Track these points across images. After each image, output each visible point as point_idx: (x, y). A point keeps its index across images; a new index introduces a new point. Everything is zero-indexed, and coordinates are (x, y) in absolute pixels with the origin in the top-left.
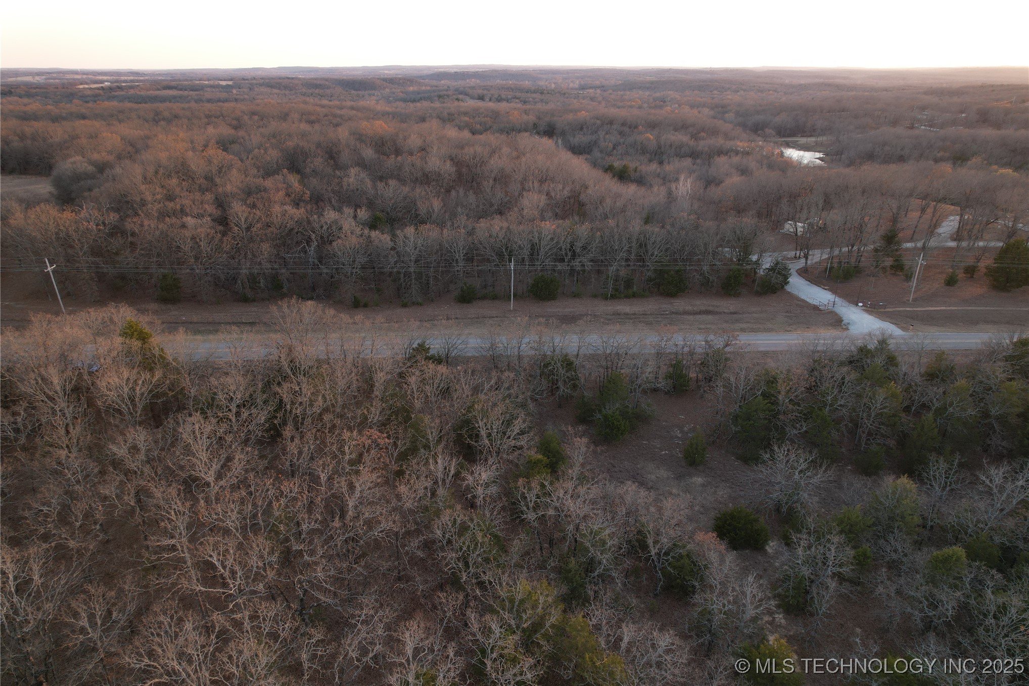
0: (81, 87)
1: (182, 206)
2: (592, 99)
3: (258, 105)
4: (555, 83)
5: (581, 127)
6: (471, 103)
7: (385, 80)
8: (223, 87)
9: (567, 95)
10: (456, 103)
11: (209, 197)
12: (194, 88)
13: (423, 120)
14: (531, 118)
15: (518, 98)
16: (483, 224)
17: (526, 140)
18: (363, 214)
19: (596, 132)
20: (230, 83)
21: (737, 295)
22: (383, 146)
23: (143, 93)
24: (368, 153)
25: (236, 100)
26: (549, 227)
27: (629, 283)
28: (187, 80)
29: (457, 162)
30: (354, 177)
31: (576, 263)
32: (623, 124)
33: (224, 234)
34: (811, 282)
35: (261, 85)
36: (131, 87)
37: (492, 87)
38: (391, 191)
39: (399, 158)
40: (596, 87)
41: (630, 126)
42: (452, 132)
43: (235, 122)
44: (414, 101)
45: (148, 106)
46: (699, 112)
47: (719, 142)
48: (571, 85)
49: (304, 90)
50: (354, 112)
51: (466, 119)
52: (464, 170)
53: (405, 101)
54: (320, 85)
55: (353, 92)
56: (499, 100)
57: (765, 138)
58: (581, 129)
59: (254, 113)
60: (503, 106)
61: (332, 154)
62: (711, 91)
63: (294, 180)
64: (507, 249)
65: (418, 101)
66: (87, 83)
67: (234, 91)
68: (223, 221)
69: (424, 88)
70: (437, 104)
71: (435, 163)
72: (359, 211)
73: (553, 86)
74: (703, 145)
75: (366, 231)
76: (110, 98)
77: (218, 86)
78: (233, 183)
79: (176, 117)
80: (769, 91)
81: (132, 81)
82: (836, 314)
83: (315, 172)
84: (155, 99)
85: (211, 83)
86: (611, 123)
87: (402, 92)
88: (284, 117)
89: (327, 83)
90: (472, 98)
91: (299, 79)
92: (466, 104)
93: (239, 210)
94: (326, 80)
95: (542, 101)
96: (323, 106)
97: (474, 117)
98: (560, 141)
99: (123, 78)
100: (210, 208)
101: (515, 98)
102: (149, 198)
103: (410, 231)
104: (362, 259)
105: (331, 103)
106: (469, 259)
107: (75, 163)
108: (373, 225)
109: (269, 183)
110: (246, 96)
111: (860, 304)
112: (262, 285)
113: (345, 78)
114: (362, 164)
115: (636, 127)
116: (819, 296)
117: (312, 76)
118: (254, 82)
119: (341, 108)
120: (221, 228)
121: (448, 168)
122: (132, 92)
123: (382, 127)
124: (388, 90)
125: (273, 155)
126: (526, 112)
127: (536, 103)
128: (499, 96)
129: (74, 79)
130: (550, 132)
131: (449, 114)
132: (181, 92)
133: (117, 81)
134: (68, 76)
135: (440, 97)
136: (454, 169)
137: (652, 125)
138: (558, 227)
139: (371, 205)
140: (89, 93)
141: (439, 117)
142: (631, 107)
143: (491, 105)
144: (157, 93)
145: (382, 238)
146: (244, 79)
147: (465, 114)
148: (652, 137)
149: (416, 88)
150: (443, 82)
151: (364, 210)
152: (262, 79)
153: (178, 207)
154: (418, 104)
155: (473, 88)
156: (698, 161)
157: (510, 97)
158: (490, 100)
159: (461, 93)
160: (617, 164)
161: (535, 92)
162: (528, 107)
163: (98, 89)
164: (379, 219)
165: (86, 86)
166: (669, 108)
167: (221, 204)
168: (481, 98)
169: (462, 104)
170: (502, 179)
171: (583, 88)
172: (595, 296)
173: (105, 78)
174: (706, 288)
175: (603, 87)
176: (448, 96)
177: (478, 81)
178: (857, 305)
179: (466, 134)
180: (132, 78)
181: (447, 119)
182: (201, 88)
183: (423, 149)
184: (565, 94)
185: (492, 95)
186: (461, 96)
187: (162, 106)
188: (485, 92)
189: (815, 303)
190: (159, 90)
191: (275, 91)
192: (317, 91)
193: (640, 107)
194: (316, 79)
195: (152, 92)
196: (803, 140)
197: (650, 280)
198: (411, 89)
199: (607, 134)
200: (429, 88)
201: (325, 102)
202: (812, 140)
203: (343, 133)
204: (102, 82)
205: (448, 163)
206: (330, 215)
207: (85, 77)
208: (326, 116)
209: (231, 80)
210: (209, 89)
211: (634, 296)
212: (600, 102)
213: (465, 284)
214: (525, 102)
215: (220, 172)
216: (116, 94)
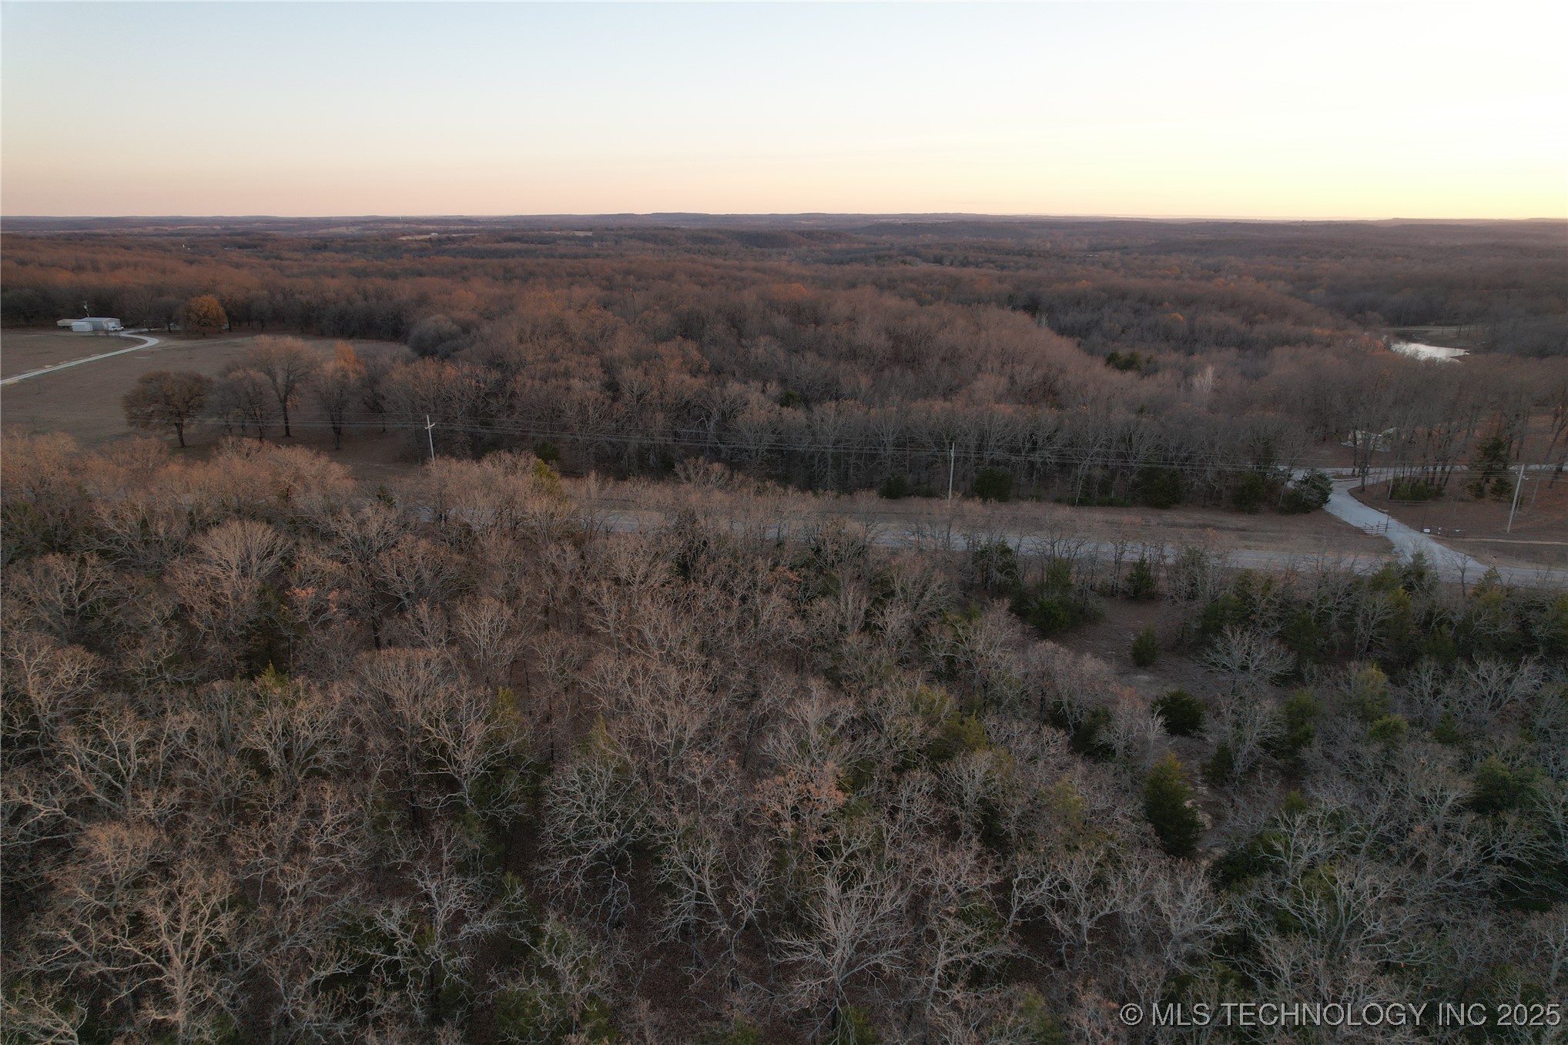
0: (404, 238)
1: (567, 368)
2: (1105, 265)
3: (631, 262)
4: (1051, 242)
5: (1078, 301)
6: (923, 267)
7: (801, 233)
8: (579, 238)
9: (1067, 259)
10: (901, 266)
11: (594, 360)
12: (543, 241)
13: (853, 285)
14: (1007, 287)
15: (993, 262)
16: (920, 404)
17: (993, 314)
18: (774, 388)
19: (1099, 309)
20: (590, 234)
21: (1252, 511)
22: (799, 313)
23: (479, 246)
24: (781, 322)
25: (598, 256)
26: (1006, 410)
27: (1105, 487)
28: (533, 230)
29: (891, 334)
30: (762, 348)
31: (1036, 457)
32: (1142, 299)
33: (614, 399)
34: (1365, 504)
35: (631, 237)
36: (465, 239)
37: (955, 245)
38: (809, 367)
39: (820, 329)
40: (1114, 249)
41: (1150, 302)
42: (891, 301)
43: (604, 283)
44: (841, 263)
45: (495, 261)
46: (1269, 287)
47: (1287, 327)
48: (1077, 245)
49: (689, 246)
50: (760, 275)
51: (913, 286)
52: (903, 347)
53: (828, 262)
54: (711, 239)
55: (755, 249)
56: (965, 263)
57: (1365, 324)
58: (1078, 304)
59: (627, 273)
60: (969, 272)
61: (736, 322)
62: (1298, 257)
63: (692, 348)
64: (948, 435)
65: (848, 263)
66: (410, 235)
67: (596, 245)
68: (613, 388)
69: (856, 246)
70: (874, 268)
71: (868, 335)
72: (768, 385)
73: (1048, 245)
74: (1260, 331)
75: (777, 407)
76: (443, 252)
77: (574, 238)
78: (621, 347)
79: (531, 274)
80: (1396, 256)
81: (464, 231)
82: (1387, 540)
83: (714, 341)
84: (495, 253)
85: (565, 233)
86: (1123, 296)
87: (825, 251)
88: (669, 277)
89: (721, 236)
90: (926, 260)
91: (683, 230)
92: (915, 268)
93: (630, 376)
94: (720, 232)
95: (1028, 266)
96: (717, 267)
97: (925, 285)
98: (1044, 320)
99: (452, 227)
100: (597, 372)
101: (989, 261)
102: (530, 359)
103: (829, 407)
104: (769, 439)
105: (727, 263)
106: (899, 445)
107: (436, 322)
108: (786, 401)
109: (662, 348)
110: (611, 252)
111: (1427, 530)
112: (651, 462)
113: (744, 229)
114: (772, 332)
115: (1160, 304)
116: (1369, 518)
117: (699, 226)
118: (622, 232)
119: (741, 269)
120: (610, 394)
121: (883, 343)
122: (466, 244)
123: (800, 292)
124: (804, 247)
125: (663, 319)
126: (1000, 280)
127: (1018, 269)
128: (966, 258)
129: (394, 229)
130: (1032, 307)
131: (889, 280)
132: (525, 246)
133: (446, 232)
134: (387, 226)
135: (878, 258)
136: (891, 343)
137: (1186, 302)
138: (1015, 412)
139: (783, 381)
140: (415, 246)
141: (874, 283)
142: (1164, 277)
143: (952, 270)
144: (497, 245)
145: (795, 416)
146: (607, 229)
147: (913, 280)
148: (1181, 318)
149: (844, 246)
150: (884, 238)
151: (774, 384)
152: (632, 229)
153: (562, 369)
154: (847, 267)
155: (928, 246)
156: (1249, 353)
157: (980, 260)
158: (951, 264)
159: (909, 254)
160: (1123, 352)
161: (1019, 253)
162: (1005, 273)
163: (425, 241)
164: (792, 396)
165: (410, 238)
166: (1222, 280)
167: (608, 368)
168: (939, 261)
169: (909, 267)
170: (952, 357)
171: (1094, 249)
172: (1058, 501)
173: (431, 227)
174: (1212, 499)
175: (1126, 248)
176: (890, 257)
177: (936, 237)
178: (1422, 531)
179: (912, 304)
180: (463, 227)
181: (889, 285)
182: (553, 240)
183: (850, 319)
184: (1064, 257)
185: (955, 257)
186: (908, 258)
187: (512, 262)
188: (945, 252)
189: (1361, 525)
190: (498, 242)
191: (650, 245)
192: (706, 247)
193: (1177, 278)
194: (704, 230)
195: (490, 245)
196: (1436, 331)
197: (1135, 485)
198: (838, 246)
199: (1116, 311)
200: (863, 246)
201: (719, 261)
202: (1452, 330)
203: (749, 297)
204: (428, 232)
205: (883, 336)
206: (734, 388)
207: (406, 226)
208: (722, 278)
209: (591, 230)
210: (562, 242)
211: (1111, 504)
212: (1116, 270)
213: (893, 475)
214: (1003, 268)
215: (602, 337)
216: (447, 247)
